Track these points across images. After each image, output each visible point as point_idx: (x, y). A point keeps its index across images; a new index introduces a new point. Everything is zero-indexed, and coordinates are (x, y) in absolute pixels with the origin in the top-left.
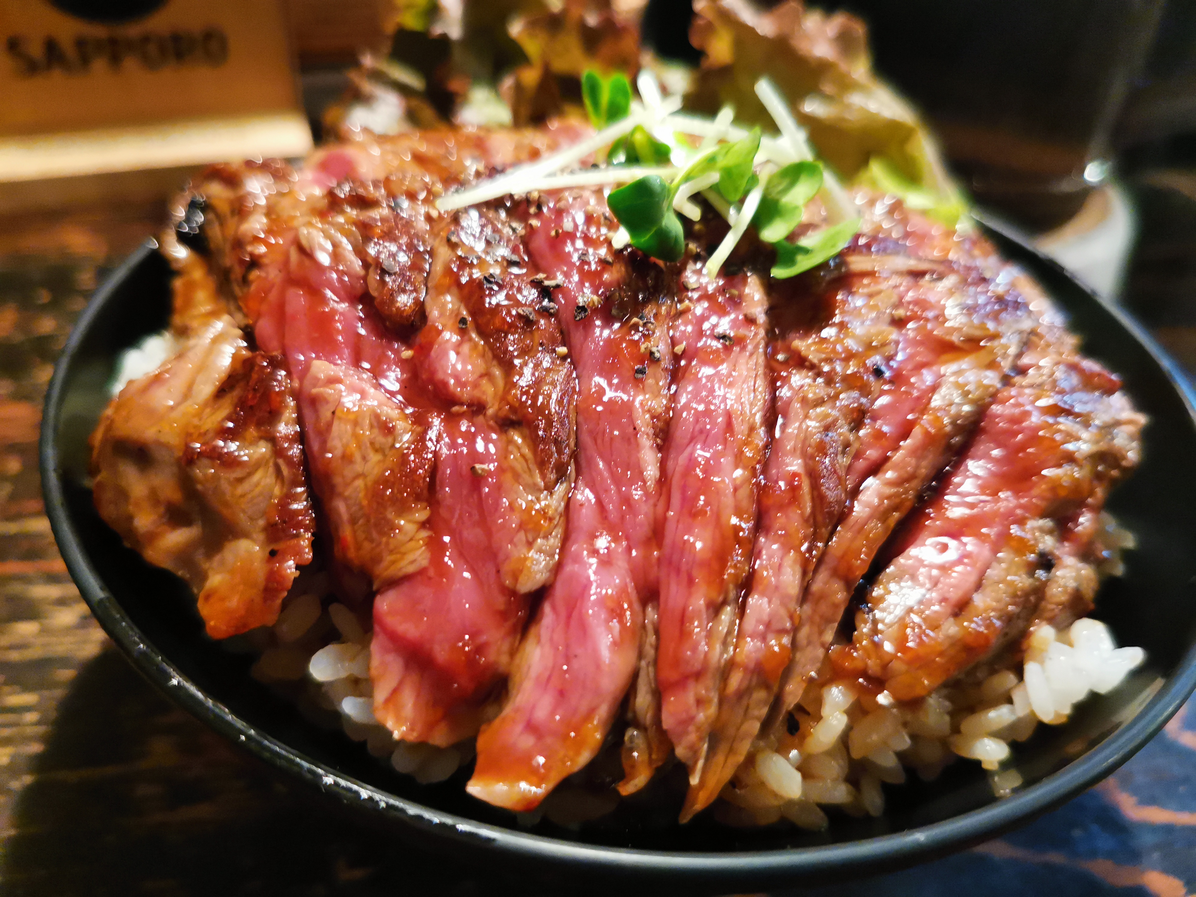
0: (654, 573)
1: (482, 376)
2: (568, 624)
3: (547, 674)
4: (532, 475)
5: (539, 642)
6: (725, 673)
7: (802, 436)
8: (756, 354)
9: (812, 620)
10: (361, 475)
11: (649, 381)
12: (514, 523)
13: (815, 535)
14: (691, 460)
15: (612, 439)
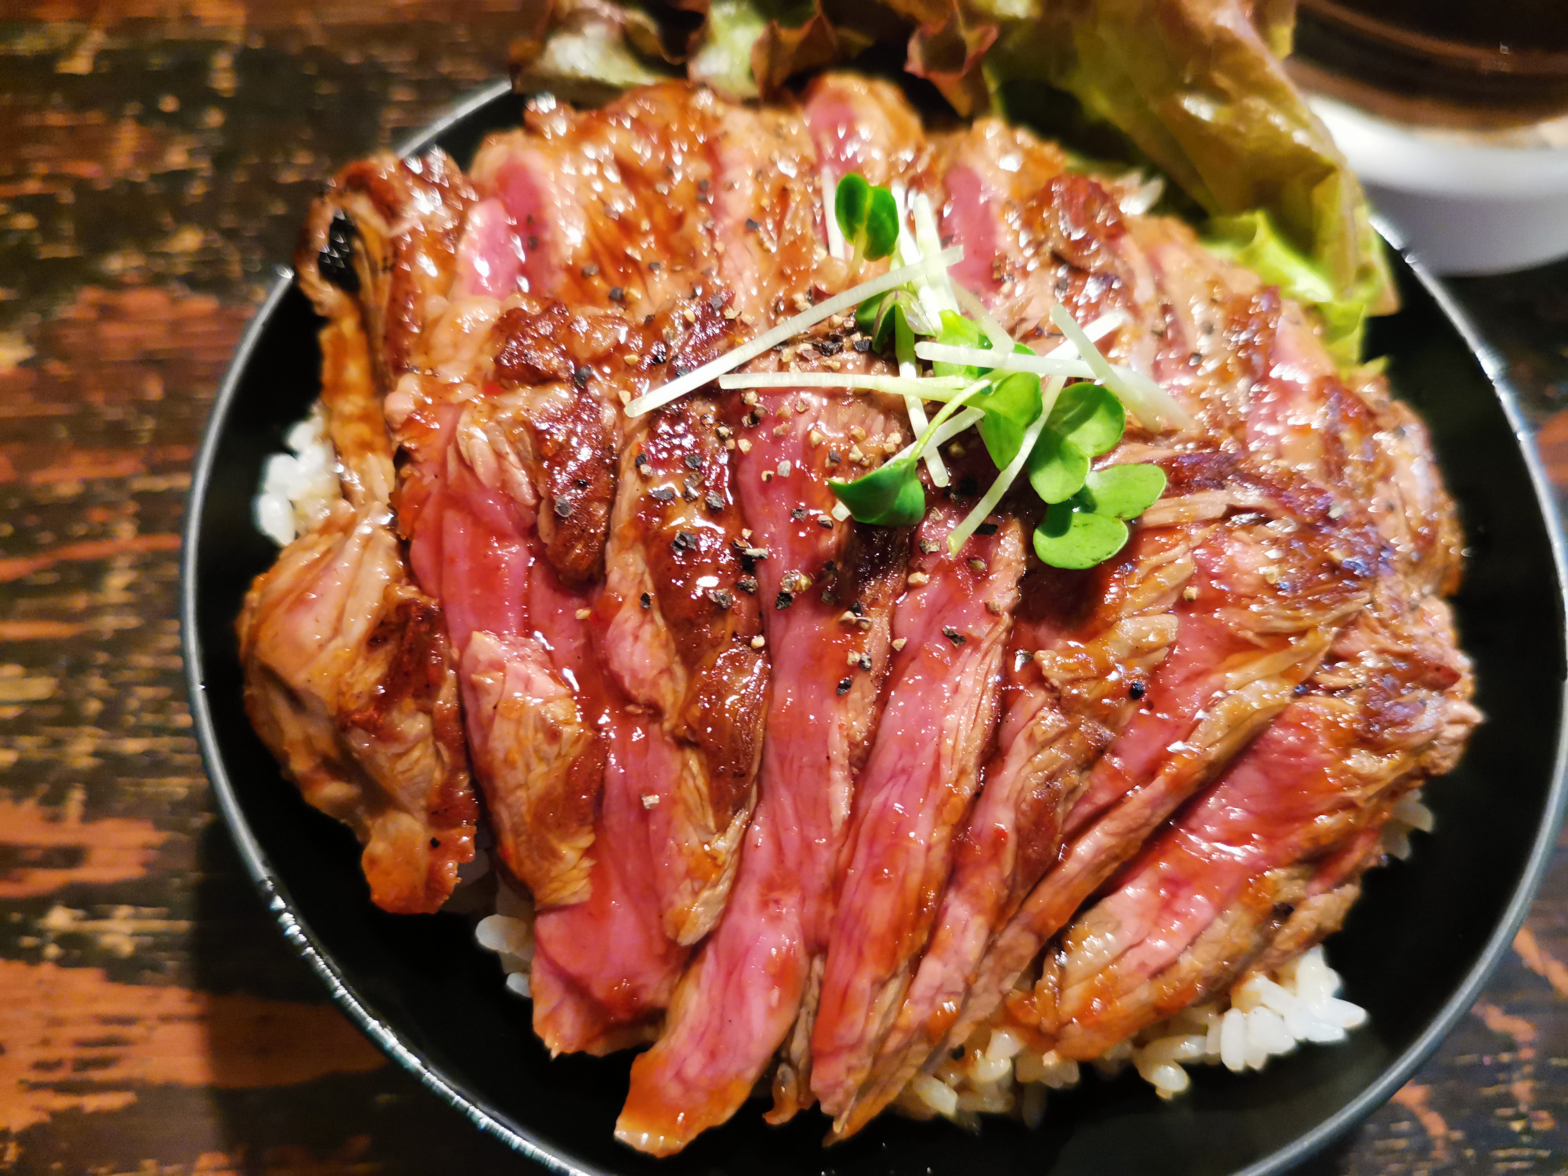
0: (825, 930)
1: (661, 672)
2: (727, 984)
3: (702, 1030)
4: (704, 815)
5: (698, 985)
6: (882, 1039)
7: (1019, 786)
8: (991, 654)
9: (993, 971)
10: (524, 785)
11: (855, 695)
12: (680, 866)
13: (1010, 897)
14: (886, 807)
15: (801, 768)
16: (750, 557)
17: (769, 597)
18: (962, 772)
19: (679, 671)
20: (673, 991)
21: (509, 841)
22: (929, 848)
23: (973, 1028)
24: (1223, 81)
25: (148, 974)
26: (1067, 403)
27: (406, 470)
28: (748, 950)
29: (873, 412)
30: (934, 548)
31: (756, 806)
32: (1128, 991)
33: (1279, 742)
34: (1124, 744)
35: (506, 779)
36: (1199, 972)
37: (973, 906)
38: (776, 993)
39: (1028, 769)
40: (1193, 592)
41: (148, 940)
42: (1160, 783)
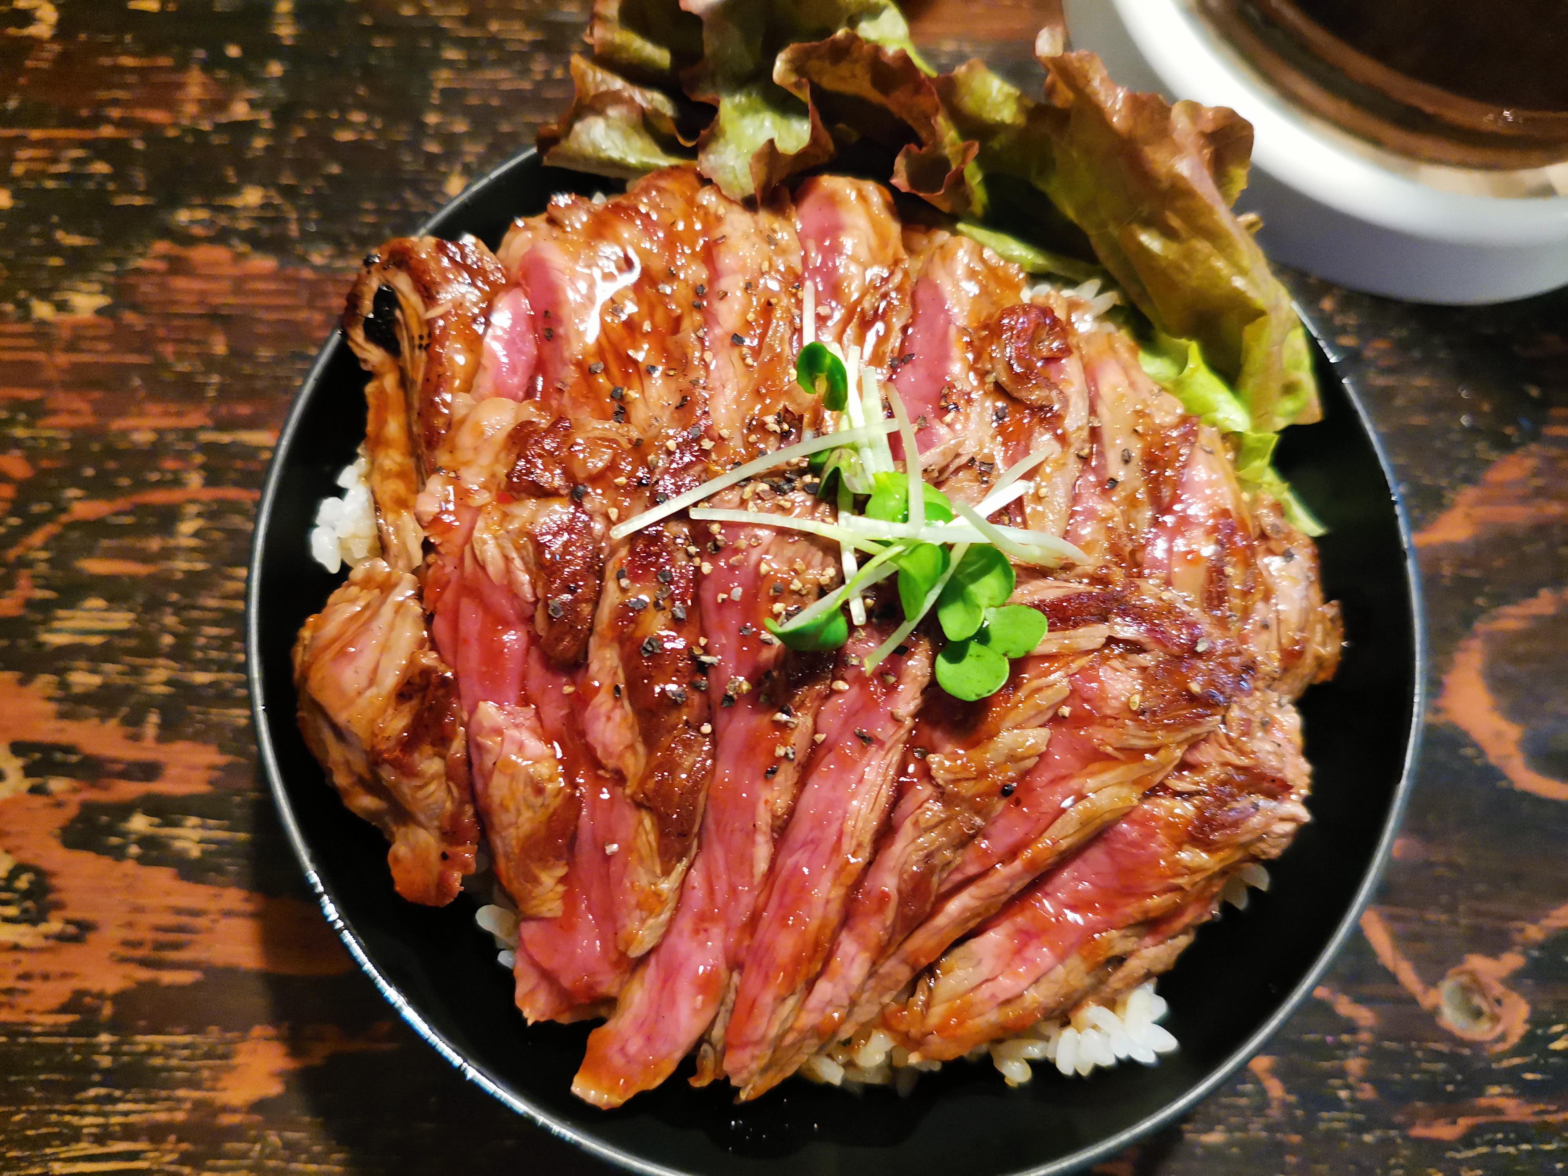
0: (743, 954)
1: (627, 747)
2: (663, 988)
4: (653, 862)
5: (642, 984)
6: (781, 1037)
7: (903, 860)
8: (893, 751)
9: (874, 989)
10: (515, 824)
11: (780, 778)
12: (633, 901)
13: (890, 940)
14: (797, 868)
15: (732, 831)
16: (704, 663)
17: (716, 696)
18: (859, 845)
19: (641, 749)
20: (622, 986)
21: (502, 863)
22: (828, 901)
23: (857, 1028)
24: (1175, 222)
25: (212, 874)
26: (973, 558)
27: (431, 558)
28: (681, 965)
29: (814, 549)
30: (855, 662)
31: (697, 854)
32: (980, 1015)
33: (1123, 834)
34: (993, 830)
35: (503, 818)
36: (1040, 1003)
37: (859, 944)
38: (700, 998)
39: (911, 848)
40: (1066, 711)
41: (213, 847)
42: (1018, 865)
